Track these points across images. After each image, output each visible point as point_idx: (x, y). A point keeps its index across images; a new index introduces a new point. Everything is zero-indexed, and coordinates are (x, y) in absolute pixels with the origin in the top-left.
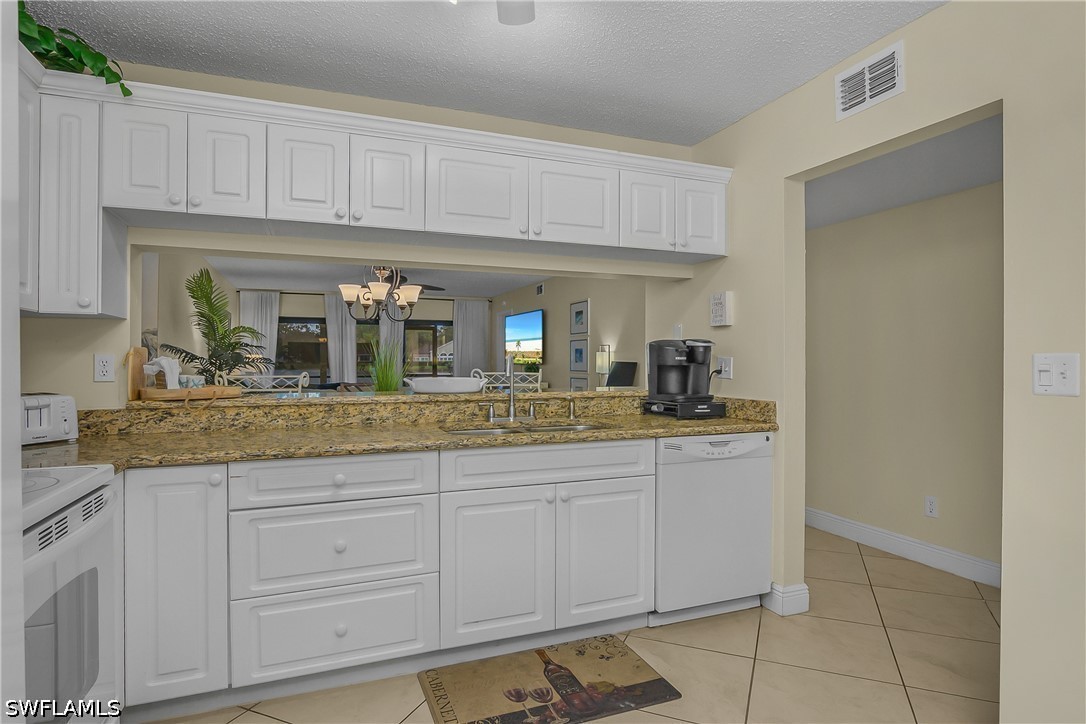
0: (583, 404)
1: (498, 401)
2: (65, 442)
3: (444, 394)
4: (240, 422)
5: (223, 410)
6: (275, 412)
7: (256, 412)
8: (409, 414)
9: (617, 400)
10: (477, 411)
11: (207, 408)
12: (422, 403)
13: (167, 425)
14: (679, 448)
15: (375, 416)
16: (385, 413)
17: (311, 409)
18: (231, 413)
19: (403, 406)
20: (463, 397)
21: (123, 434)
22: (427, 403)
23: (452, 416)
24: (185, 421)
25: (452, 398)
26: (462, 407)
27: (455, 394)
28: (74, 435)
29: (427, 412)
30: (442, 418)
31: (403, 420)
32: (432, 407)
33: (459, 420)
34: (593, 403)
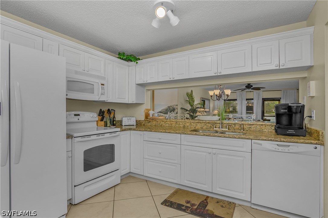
0: (249, 126)
1: (218, 123)
2: (134, 125)
3: (203, 120)
4: (160, 124)
5: (158, 121)
6: (166, 123)
7: (163, 122)
8: (194, 125)
9: (264, 126)
10: (212, 126)
11: (155, 121)
12: (197, 123)
13: (150, 124)
14: (261, 145)
15: (186, 125)
16: (188, 125)
17: (173, 122)
18: (159, 122)
19: (192, 123)
20: (207, 122)
21: (144, 125)
22: (198, 123)
23: (205, 127)
24: (152, 123)
25: (204, 122)
26: (208, 124)
27: (205, 121)
28: (135, 124)
29: (198, 125)
30: (202, 127)
31: (192, 127)
32: (199, 124)
33: (207, 128)
34: (253, 126)
